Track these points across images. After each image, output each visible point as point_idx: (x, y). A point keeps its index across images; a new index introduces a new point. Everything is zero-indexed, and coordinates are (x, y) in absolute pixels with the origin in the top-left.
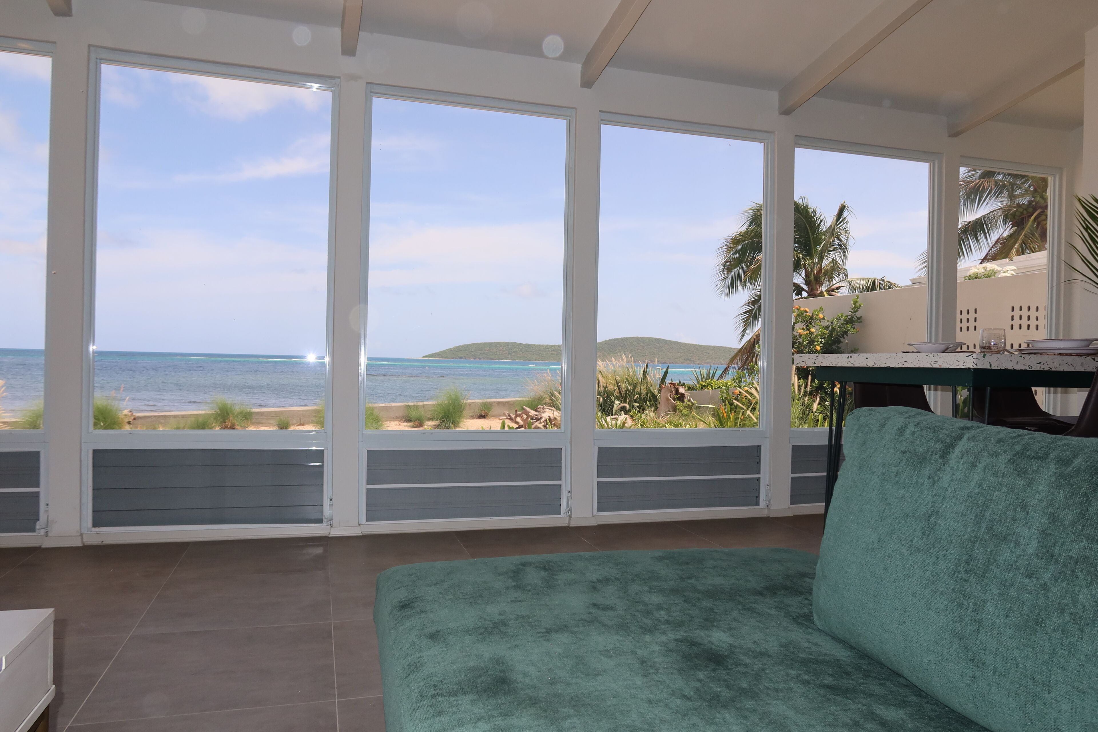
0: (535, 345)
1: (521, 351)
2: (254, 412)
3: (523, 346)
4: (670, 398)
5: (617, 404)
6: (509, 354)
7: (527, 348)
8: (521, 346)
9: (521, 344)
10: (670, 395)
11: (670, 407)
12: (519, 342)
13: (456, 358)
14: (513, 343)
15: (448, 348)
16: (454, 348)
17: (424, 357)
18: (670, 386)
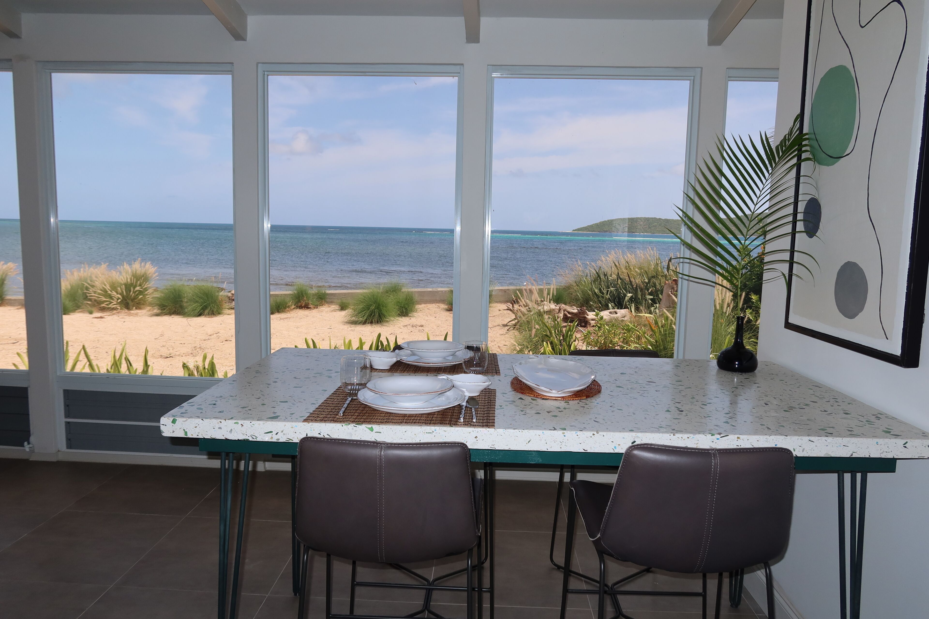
0: (673, 220)
1: (660, 225)
2: (327, 294)
3: (662, 221)
4: (671, 294)
5: (628, 297)
6: (649, 228)
7: (666, 223)
8: (660, 221)
9: (660, 219)
10: (671, 291)
11: (671, 303)
12: (658, 217)
13: (601, 232)
14: (653, 218)
15: (594, 223)
16: (600, 223)
17: (574, 230)
18: (672, 283)
